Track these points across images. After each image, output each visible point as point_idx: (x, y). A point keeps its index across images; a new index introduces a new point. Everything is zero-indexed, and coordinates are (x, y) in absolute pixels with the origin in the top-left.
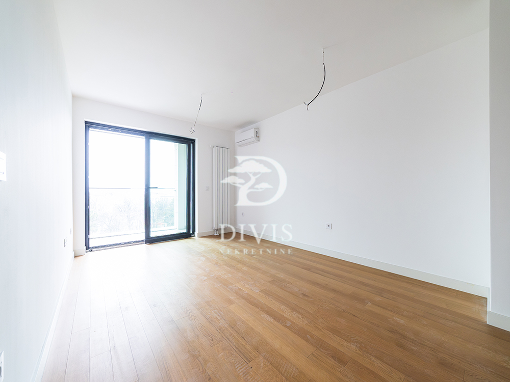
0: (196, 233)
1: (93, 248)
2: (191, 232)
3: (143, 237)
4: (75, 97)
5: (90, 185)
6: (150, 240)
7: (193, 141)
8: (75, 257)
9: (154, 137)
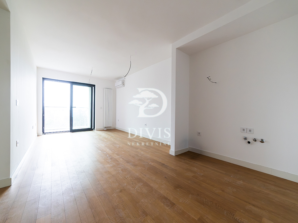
0: (95, 129)
1: (46, 133)
2: (93, 128)
3: (69, 130)
4: (37, 68)
5: (45, 106)
6: (72, 131)
7: (94, 86)
8: (38, 136)
9: (75, 84)
